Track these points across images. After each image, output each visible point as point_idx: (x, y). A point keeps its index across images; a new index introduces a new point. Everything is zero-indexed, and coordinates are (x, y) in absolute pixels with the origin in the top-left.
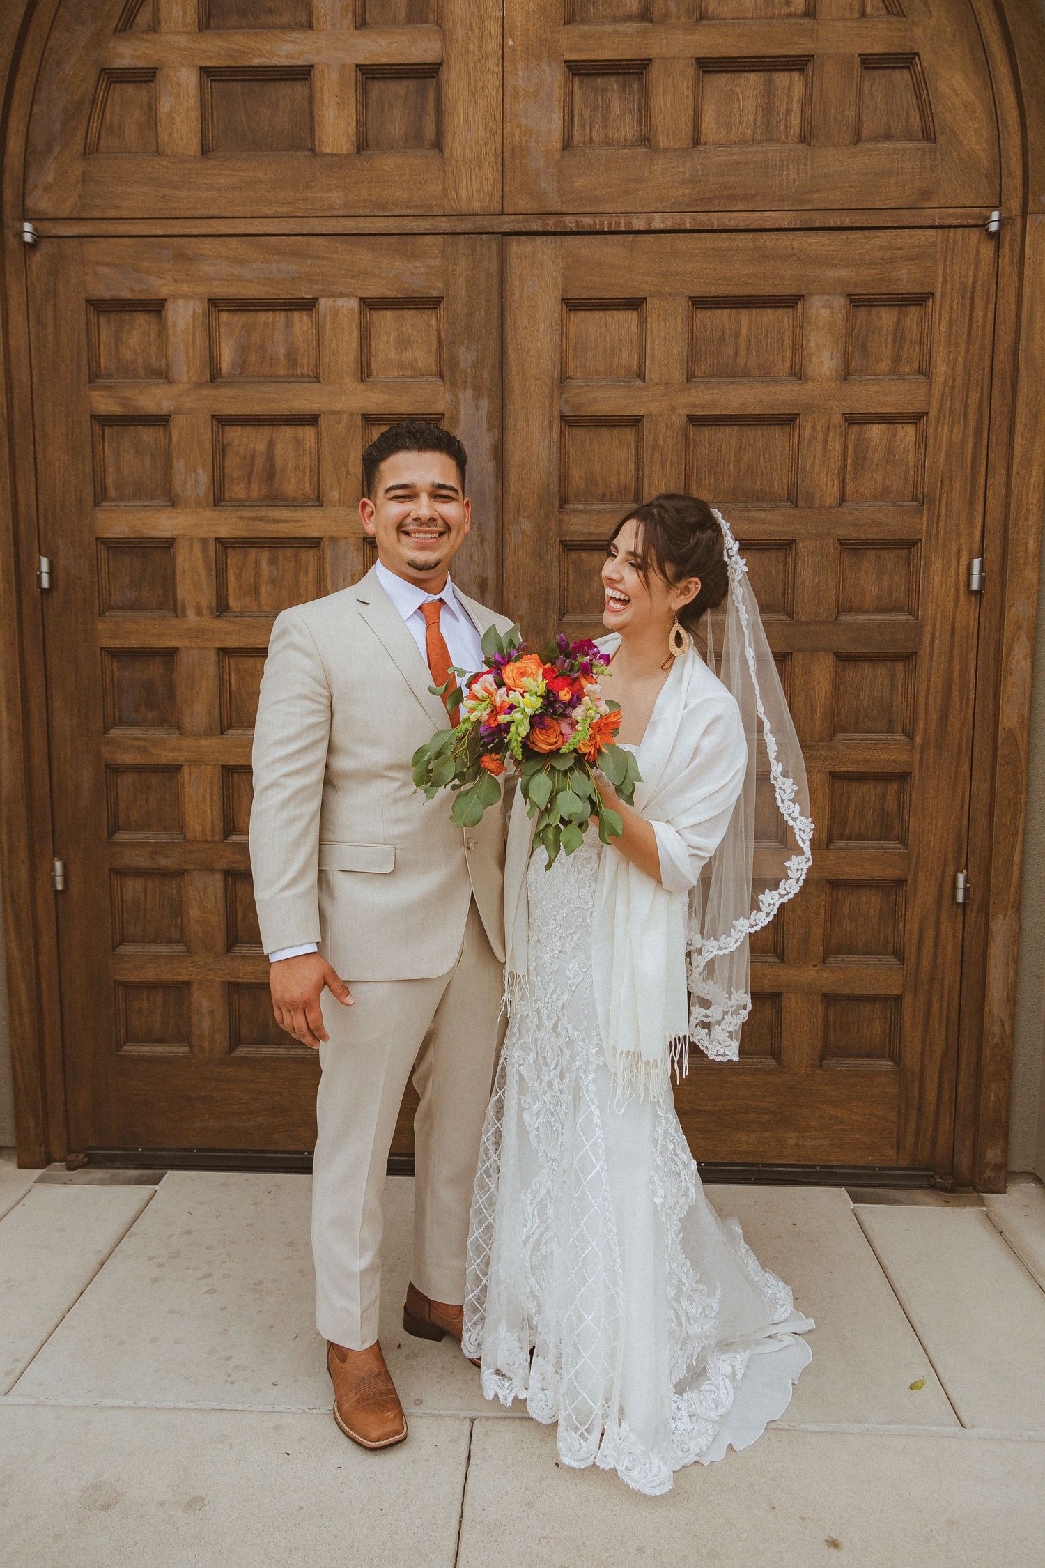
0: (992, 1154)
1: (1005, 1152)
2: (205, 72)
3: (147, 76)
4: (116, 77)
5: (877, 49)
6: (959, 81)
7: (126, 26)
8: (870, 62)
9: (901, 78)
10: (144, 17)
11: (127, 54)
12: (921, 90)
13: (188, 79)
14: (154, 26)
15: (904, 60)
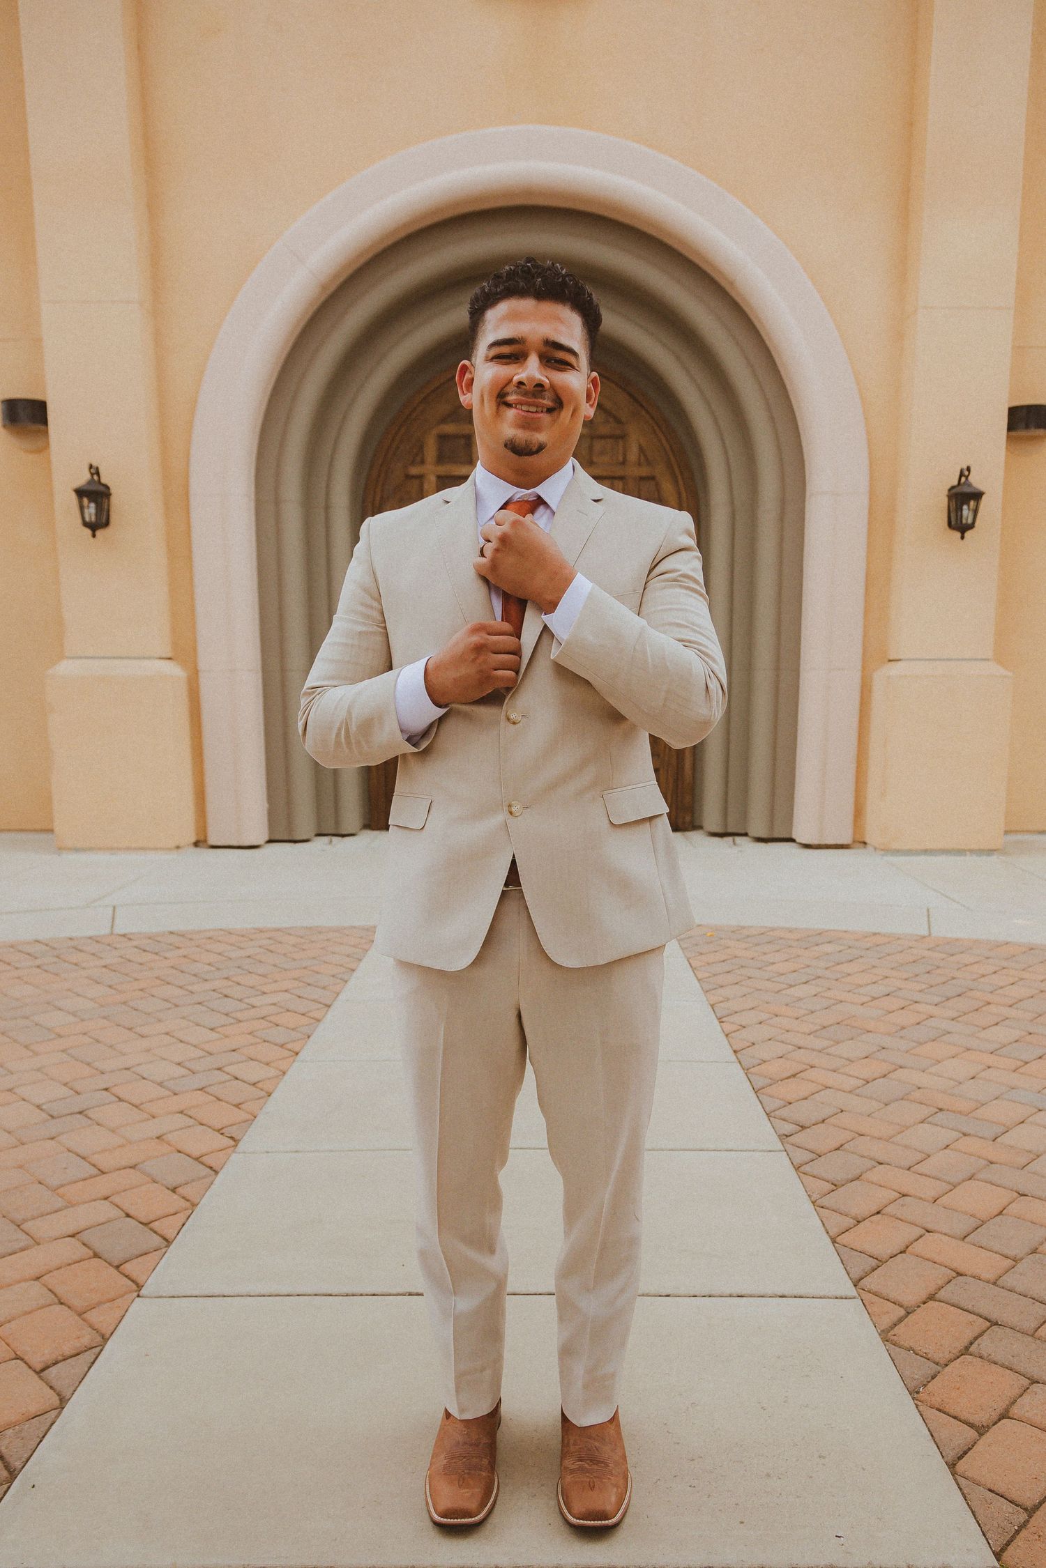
0: (688, 819)
1: (692, 816)
2: (439, 477)
3: (420, 477)
4: (409, 477)
5: (644, 474)
6: (668, 485)
7: (413, 463)
8: (642, 478)
9: (653, 483)
10: (418, 459)
11: (414, 471)
12: (657, 485)
13: (433, 478)
14: (423, 462)
15: (653, 478)
